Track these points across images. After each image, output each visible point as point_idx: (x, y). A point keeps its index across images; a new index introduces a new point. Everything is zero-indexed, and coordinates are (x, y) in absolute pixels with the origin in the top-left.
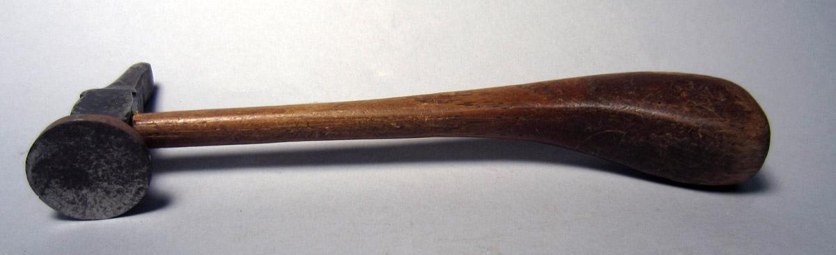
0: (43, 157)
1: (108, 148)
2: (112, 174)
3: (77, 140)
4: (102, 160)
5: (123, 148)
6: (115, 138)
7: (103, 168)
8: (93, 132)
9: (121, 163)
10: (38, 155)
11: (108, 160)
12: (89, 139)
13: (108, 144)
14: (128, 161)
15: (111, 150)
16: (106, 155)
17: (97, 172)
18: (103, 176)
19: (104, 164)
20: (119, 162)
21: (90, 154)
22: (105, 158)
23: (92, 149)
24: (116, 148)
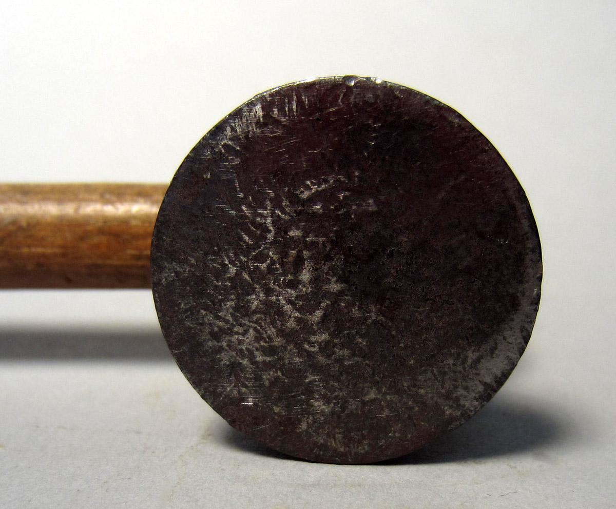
0: (471, 355)
1: (268, 366)
2: (270, 270)
3: (353, 405)
4: (291, 324)
5: (225, 358)
6: (243, 400)
7: (293, 293)
8: (304, 426)
9: (237, 308)
10: (484, 364)
11: (273, 323)
12: (319, 405)
13: (266, 377)
14: (214, 308)
15: (260, 358)
16: (278, 341)
17: (316, 281)
18: (299, 263)
19: (288, 308)
20: (242, 310)
21: (326, 348)
22: (281, 332)
23: (317, 368)
24: (245, 362)
